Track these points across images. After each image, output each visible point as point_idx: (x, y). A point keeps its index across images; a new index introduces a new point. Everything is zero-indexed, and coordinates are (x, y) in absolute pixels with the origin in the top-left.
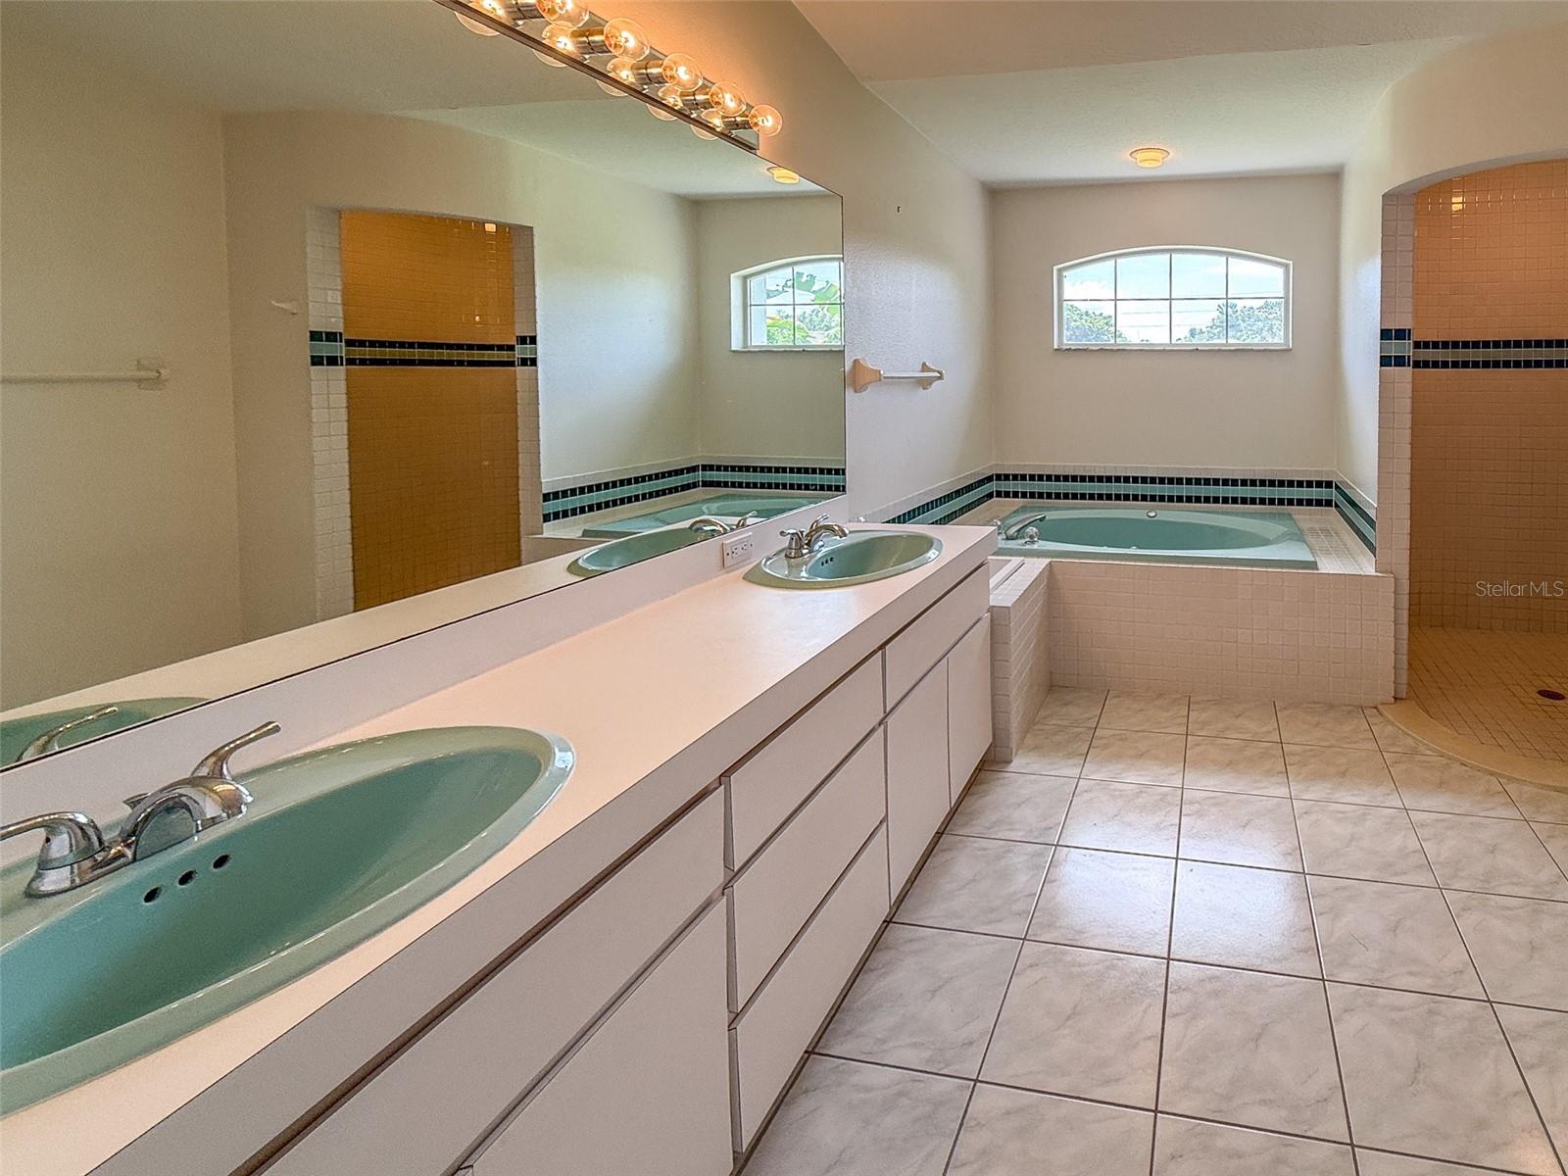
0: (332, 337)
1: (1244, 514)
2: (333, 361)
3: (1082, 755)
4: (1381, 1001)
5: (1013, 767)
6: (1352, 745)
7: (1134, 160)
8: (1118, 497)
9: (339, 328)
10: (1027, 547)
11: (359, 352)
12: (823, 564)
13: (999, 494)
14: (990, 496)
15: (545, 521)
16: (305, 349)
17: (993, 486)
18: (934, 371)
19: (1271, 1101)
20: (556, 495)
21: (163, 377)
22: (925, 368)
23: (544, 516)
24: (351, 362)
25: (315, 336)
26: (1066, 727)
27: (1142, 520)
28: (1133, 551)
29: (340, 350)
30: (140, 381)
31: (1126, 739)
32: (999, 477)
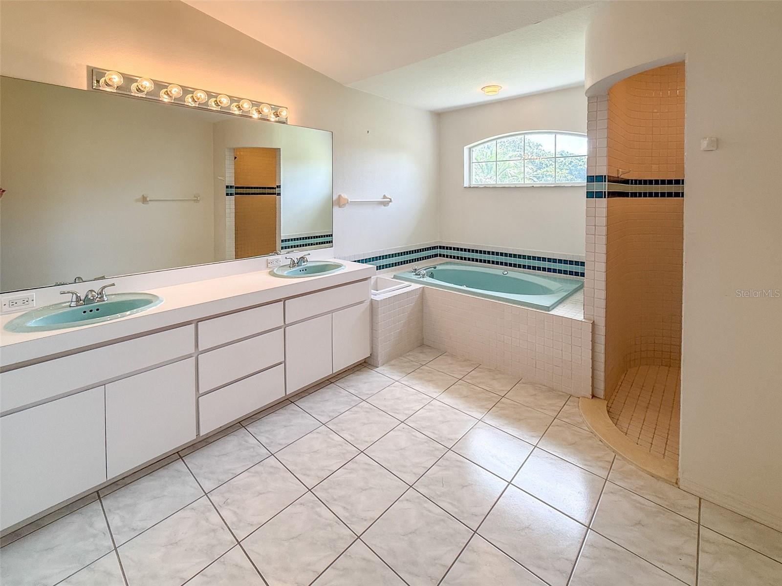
0: (231, 187)
1: (544, 277)
2: (231, 194)
3: (406, 373)
4: (426, 505)
5: (376, 370)
6: (542, 411)
7: (484, 92)
8: (493, 262)
9: (233, 184)
10: (419, 279)
11: (239, 191)
12: (300, 271)
13: (440, 255)
14: (436, 256)
15: (282, 249)
16: (224, 191)
17: (438, 251)
18: (388, 198)
19: (347, 509)
20: (286, 240)
21: (198, 199)
22: (385, 197)
23: (282, 247)
24: (237, 194)
25: (227, 187)
26: (412, 361)
27: (501, 275)
28: (464, 288)
29: (233, 191)
30: (194, 200)
31: (431, 373)
32: (440, 247)
